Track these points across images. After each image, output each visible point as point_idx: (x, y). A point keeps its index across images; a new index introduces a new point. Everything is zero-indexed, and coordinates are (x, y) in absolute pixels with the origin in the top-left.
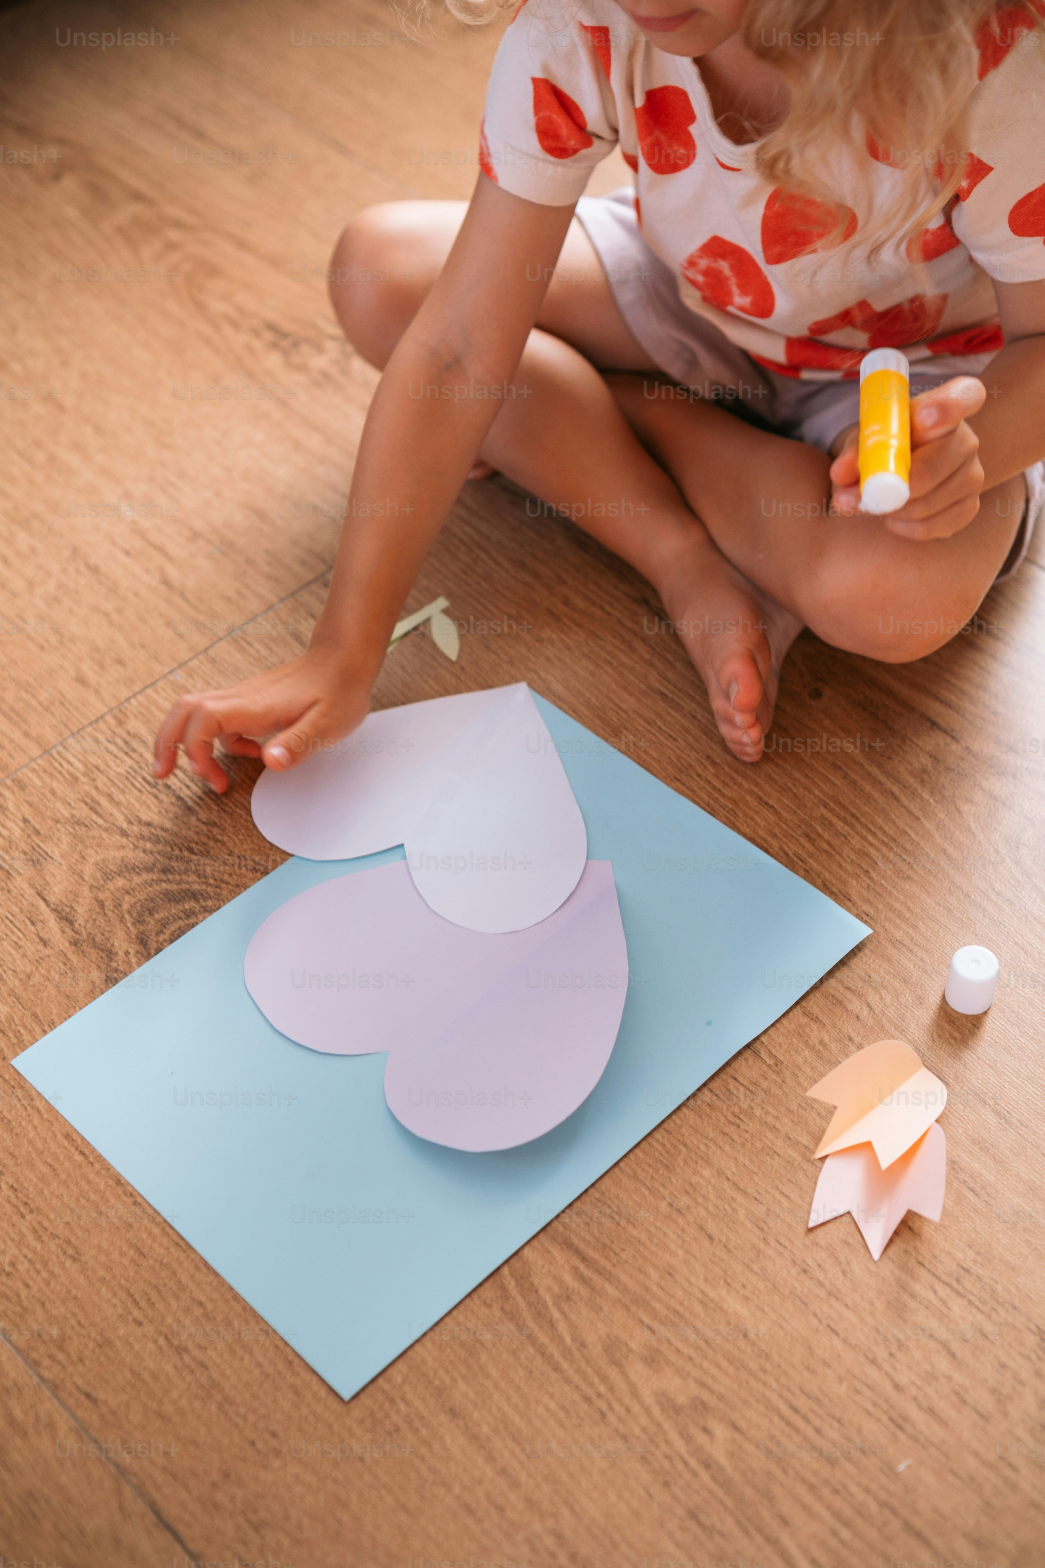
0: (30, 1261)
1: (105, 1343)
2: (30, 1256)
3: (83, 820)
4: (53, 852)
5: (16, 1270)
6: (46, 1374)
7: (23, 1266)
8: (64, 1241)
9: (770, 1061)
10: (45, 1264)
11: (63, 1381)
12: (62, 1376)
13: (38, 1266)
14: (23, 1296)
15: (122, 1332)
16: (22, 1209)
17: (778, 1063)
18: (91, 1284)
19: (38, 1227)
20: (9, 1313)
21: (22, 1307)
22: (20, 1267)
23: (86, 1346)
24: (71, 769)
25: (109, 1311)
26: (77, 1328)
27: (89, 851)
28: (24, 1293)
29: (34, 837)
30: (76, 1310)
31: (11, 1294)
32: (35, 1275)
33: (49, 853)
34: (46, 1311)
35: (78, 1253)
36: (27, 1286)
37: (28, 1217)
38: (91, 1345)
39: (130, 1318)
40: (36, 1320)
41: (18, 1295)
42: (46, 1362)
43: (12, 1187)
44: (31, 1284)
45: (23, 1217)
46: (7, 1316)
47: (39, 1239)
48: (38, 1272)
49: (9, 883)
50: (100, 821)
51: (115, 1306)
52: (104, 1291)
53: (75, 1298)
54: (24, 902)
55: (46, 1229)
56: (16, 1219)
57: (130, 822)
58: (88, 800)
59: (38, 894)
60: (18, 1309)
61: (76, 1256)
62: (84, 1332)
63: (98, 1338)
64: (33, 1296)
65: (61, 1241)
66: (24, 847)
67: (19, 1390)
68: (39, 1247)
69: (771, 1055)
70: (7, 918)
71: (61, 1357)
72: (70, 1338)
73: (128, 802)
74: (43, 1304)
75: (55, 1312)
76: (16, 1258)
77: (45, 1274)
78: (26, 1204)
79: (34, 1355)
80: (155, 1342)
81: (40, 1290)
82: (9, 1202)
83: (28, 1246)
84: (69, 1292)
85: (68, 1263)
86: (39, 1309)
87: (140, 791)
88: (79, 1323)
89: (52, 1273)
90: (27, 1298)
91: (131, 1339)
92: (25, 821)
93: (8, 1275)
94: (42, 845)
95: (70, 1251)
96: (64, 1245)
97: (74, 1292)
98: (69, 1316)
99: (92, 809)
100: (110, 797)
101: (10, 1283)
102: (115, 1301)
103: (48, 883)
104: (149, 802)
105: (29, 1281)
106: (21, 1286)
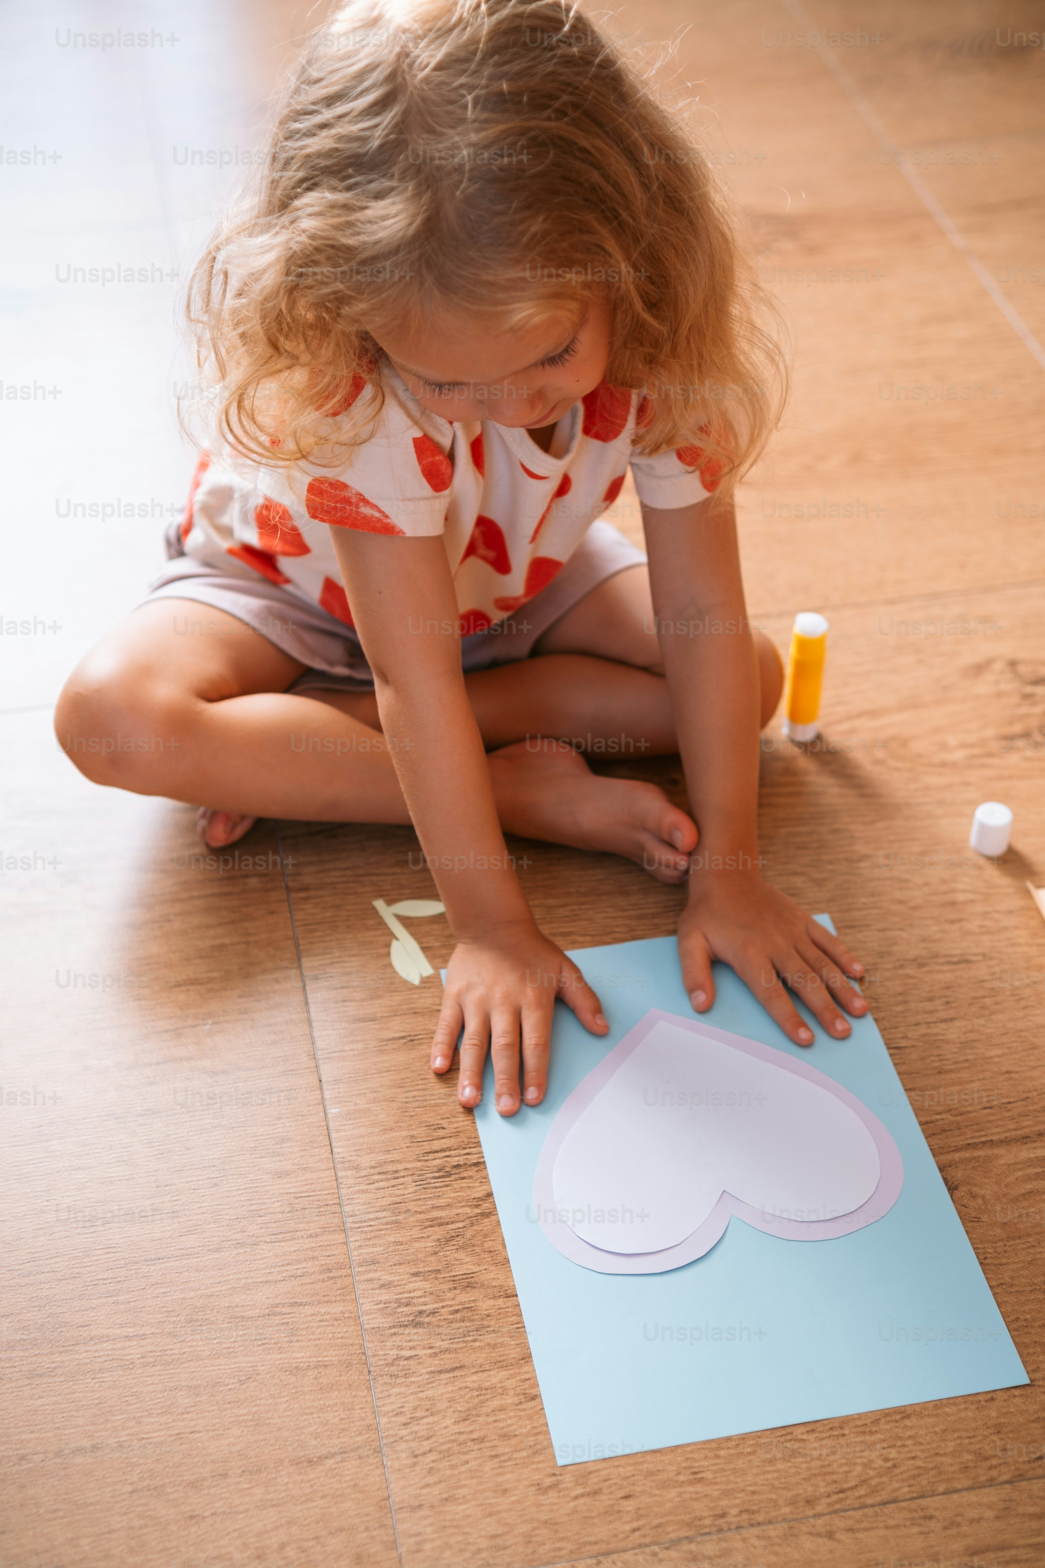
0: (889, 1447)
1: (998, 1429)
2: (885, 1445)
3: (448, 1236)
4: (468, 1269)
5: (893, 1459)
6: (1005, 1477)
7: (893, 1453)
8: (884, 1417)
9: (979, 958)
10: (900, 1438)
11: (1018, 1469)
12: (1013, 1468)
13: (899, 1443)
14: (923, 1465)
15: (994, 1414)
16: (835, 1433)
17: (984, 955)
18: (937, 1415)
19: (860, 1429)
20: (932, 1480)
21: (932, 1469)
22: (892, 1456)
23: (994, 1442)
24: (384, 1221)
25: (970, 1414)
26: (972, 1440)
27: (486, 1245)
28: (919, 1463)
29: (438, 1276)
30: (956, 1435)
31: (916, 1472)
32: (906, 1449)
33: (465, 1272)
34: (945, 1455)
35: (901, 1413)
36: (914, 1458)
37: (846, 1432)
38: (995, 1438)
39: (983, 1403)
40: (951, 1465)
41: (919, 1468)
42: (994, 1473)
43: (808, 1432)
44: (913, 1455)
45: (843, 1435)
46: (934, 1483)
47: (871, 1433)
48: (904, 1446)
49: (479, 1312)
50: (461, 1225)
51: (966, 1408)
52: (947, 1410)
53: (944, 1431)
54: (510, 1310)
55: (865, 1425)
56: (842, 1441)
57: (477, 1206)
58: (427, 1224)
59: (507, 1297)
60: (932, 1473)
61: (904, 1415)
62: (979, 1438)
63: (991, 1431)
64: (926, 1458)
65: (883, 1420)
66: (445, 1287)
67: (1010, 1500)
68: (879, 1436)
69: (976, 955)
70: (518, 1328)
71: (994, 1462)
72: (980, 1449)
73: (453, 1198)
74: (937, 1454)
75: (950, 1450)
76: (881, 1455)
77: (910, 1442)
78: (831, 1429)
79: (983, 1479)
80: (1015, 1396)
81: (923, 1451)
82: (822, 1439)
83: (874, 1443)
84: (936, 1433)
85: (908, 1422)
86: (939, 1459)
87: (447, 1186)
88: (970, 1437)
89: (910, 1437)
90: (925, 1462)
91: (1004, 1411)
92: (416, 1274)
93: (894, 1466)
94: (454, 1274)
95: (898, 1417)
96: (888, 1418)
97: (937, 1429)
98: (958, 1442)
99: (440, 1225)
100: (434, 1208)
101: (902, 1469)
102: (963, 1406)
103: (501, 1286)
104: (465, 1185)
105: (909, 1455)
106: (911, 1462)
